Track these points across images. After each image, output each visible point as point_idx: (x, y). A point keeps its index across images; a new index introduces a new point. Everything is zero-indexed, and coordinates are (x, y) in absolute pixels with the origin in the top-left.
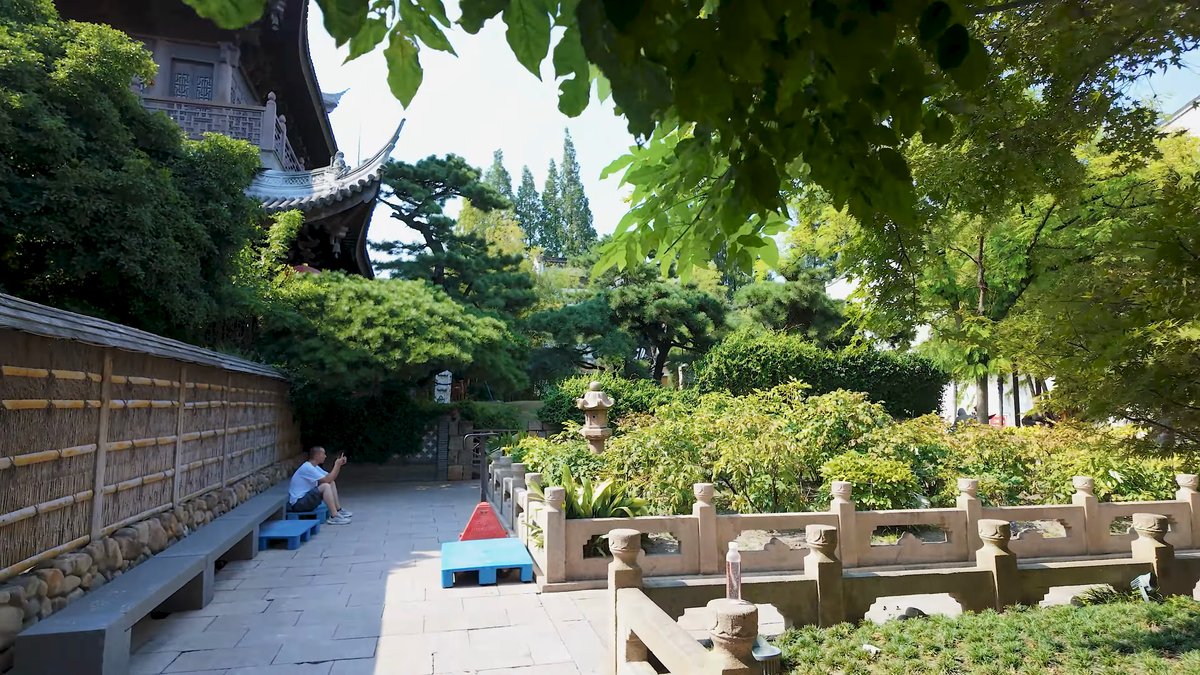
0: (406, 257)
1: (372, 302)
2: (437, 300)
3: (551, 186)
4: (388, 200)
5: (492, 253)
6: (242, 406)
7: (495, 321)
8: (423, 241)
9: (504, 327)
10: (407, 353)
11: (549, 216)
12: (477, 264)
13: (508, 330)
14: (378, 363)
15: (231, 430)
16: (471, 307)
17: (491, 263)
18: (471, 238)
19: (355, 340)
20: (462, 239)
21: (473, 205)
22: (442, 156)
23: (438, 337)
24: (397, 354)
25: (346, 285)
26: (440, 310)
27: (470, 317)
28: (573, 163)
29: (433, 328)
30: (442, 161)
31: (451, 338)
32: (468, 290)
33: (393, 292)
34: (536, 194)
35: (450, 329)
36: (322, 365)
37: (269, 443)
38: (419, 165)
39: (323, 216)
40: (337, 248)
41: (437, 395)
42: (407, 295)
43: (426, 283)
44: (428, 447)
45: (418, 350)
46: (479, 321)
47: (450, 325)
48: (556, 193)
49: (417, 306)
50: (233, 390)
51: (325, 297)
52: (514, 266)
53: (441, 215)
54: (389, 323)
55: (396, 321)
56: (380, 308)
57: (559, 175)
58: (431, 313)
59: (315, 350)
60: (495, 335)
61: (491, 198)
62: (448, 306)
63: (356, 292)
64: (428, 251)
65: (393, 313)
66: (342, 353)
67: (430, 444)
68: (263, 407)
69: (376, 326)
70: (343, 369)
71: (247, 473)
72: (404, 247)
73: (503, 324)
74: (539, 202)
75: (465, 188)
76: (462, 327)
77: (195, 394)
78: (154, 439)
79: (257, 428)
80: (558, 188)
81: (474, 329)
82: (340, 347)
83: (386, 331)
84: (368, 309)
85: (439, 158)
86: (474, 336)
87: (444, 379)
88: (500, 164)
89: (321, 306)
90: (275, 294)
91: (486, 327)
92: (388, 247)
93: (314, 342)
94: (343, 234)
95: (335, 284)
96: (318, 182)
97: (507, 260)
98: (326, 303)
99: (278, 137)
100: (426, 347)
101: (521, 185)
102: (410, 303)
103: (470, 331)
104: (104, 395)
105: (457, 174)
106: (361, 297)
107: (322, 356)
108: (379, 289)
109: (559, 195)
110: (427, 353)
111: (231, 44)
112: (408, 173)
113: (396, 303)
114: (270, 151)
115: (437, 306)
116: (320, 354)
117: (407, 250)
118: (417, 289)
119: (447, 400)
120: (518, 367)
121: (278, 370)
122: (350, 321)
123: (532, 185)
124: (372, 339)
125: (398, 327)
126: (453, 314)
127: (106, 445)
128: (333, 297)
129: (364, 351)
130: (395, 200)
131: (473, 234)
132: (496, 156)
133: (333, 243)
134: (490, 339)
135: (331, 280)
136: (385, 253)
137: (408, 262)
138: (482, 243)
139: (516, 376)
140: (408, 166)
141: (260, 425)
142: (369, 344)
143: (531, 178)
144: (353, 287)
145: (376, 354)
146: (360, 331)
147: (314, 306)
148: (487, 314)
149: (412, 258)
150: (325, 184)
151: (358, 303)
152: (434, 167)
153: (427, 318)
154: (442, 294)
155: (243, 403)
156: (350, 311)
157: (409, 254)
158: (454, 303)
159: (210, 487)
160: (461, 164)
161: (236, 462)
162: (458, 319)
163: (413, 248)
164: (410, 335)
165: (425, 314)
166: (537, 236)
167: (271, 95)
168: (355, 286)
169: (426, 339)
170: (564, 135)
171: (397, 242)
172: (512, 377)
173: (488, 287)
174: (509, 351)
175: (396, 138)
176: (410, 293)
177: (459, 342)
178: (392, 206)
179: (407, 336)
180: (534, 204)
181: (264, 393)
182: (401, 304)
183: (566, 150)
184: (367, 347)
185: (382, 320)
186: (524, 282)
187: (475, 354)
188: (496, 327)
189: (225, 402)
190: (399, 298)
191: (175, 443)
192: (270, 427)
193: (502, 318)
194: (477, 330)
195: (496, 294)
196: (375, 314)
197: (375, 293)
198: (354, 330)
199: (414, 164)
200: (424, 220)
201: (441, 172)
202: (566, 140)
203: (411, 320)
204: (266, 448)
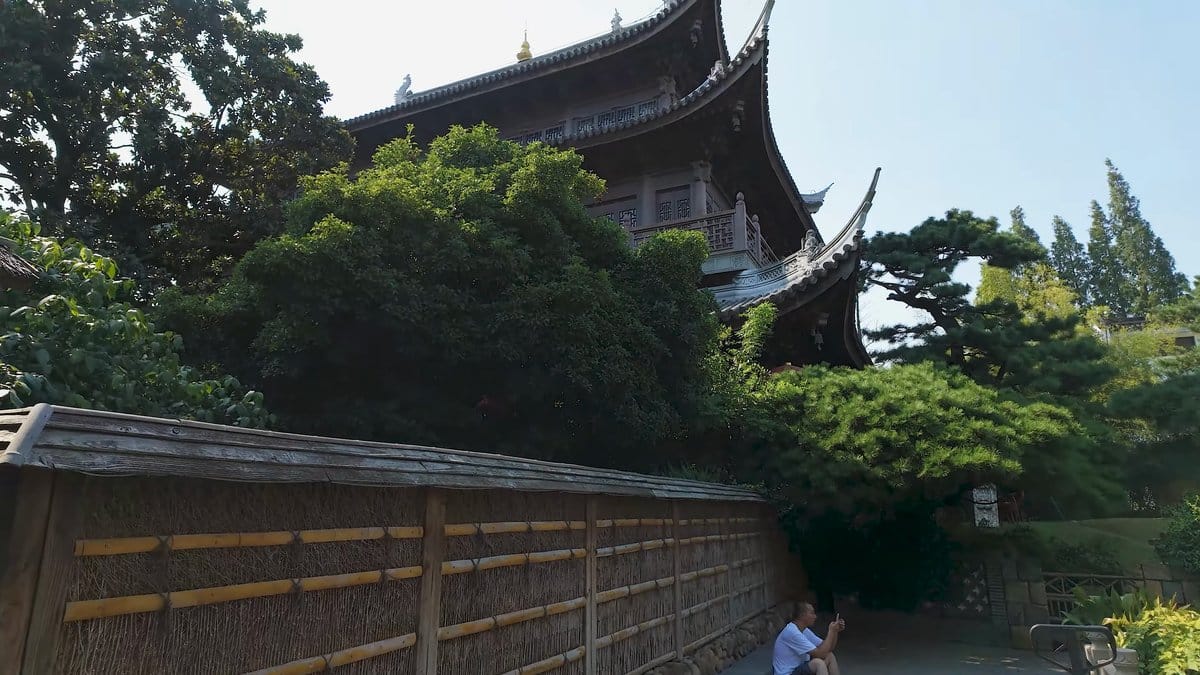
0: (911, 342)
1: (860, 398)
2: (953, 386)
3: (1099, 235)
4: (881, 279)
5: (1029, 318)
6: (701, 543)
7: (1051, 408)
8: (932, 320)
9: (1069, 416)
10: (918, 461)
11: (1104, 271)
12: (1010, 335)
13: (1076, 419)
14: (877, 479)
15: (686, 576)
16: (1007, 392)
17: (1030, 332)
18: (996, 305)
19: (844, 449)
20: (982, 309)
21: (990, 264)
22: (941, 216)
23: (962, 437)
24: (903, 466)
25: (828, 379)
26: (959, 400)
27: (1008, 404)
28: (1127, 198)
29: (951, 426)
30: (942, 221)
31: (981, 438)
32: (1001, 373)
33: (890, 382)
34: (1080, 247)
35: (979, 424)
36: (807, 483)
37: (755, 585)
38: (912, 232)
39: (799, 304)
40: (819, 339)
41: (979, 516)
42: (909, 383)
43: (935, 366)
44: (974, 594)
45: (933, 459)
46: (1024, 410)
47: (977, 419)
48: (1109, 239)
49: (924, 397)
50: (683, 522)
51: (804, 397)
52: (1066, 333)
53: (949, 283)
54: (887, 423)
55: (895, 419)
56: (873, 403)
57: (1108, 218)
58: (946, 404)
59: (797, 463)
60: (1054, 428)
61: (1015, 248)
62: (969, 393)
63: (840, 386)
64: (940, 331)
65: (890, 409)
66: (830, 466)
67: (977, 591)
68: (737, 540)
69: (870, 428)
70: (833, 488)
71: (722, 631)
72: (909, 330)
73: (1064, 411)
74: (1085, 254)
75: (976, 244)
76: (998, 421)
77: (612, 536)
78: (541, 608)
79: (733, 569)
80: (1110, 233)
81: (1018, 423)
82: (827, 458)
83: (884, 434)
84: (857, 406)
85: (938, 218)
86: (1019, 432)
87: (985, 495)
88: (1021, 223)
89: (801, 407)
90: (747, 399)
91: (1037, 418)
92: (888, 334)
93: (793, 453)
94: (823, 322)
95: (816, 380)
96: (791, 270)
97: (1055, 325)
98: (805, 404)
99: (751, 237)
100: (945, 454)
101: (1055, 240)
102: (914, 392)
103: (1012, 426)
104: (428, 557)
105: (962, 230)
106: (847, 392)
107: (806, 470)
108: (870, 380)
109: (1114, 242)
110: (946, 462)
111: (702, 162)
112: (901, 243)
113: (893, 395)
114: (744, 251)
115: (953, 395)
116: (804, 469)
117: (912, 334)
118: (923, 374)
119: (995, 522)
120: (1104, 476)
121: (756, 491)
122: (836, 424)
123: (1071, 238)
124: (865, 446)
125: (898, 428)
126: (980, 403)
127: (434, 631)
128: (814, 396)
129: (856, 463)
130: (888, 278)
131: (998, 300)
132: (1014, 216)
133: (814, 334)
134: (1047, 435)
135: (810, 376)
136: (887, 341)
137: (915, 347)
138: (1012, 310)
139: (1103, 490)
140: (899, 236)
141: (736, 564)
142: (862, 453)
143: (1068, 229)
144: (837, 381)
145: (873, 466)
146: (849, 436)
147: (792, 409)
148: (1034, 401)
149: (920, 342)
150: (800, 268)
151: (843, 400)
152: (933, 229)
153: (940, 413)
154: (960, 378)
155: (703, 538)
156: (835, 411)
157: (915, 337)
158: (980, 388)
159: (655, 661)
160: (967, 217)
161: (700, 620)
162: (990, 409)
163: (919, 331)
164: (919, 438)
165: (936, 406)
166: (1091, 298)
167: (740, 195)
168: (839, 379)
169: (942, 442)
170: (1107, 169)
171: (898, 326)
172: (1097, 493)
173: (1029, 364)
174: (1082, 451)
175: (871, 194)
176: (913, 381)
177: (997, 443)
178: (887, 286)
179: (914, 439)
180: (1078, 259)
181: (736, 522)
182: (901, 396)
183: (1112, 185)
184: (859, 458)
185: (876, 419)
186: (1089, 349)
187: (1024, 460)
188: (1053, 416)
189: (670, 541)
190: (899, 388)
191: (583, 608)
192: (753, 564)
193: (1060, 403)
194: (1023, 423)
195: (1045, 371)
196: (866, 412)
197: (865, 384)
198: (840, 436)
199: (907, 231)
200: (929, 296)
201: (943, 234)
202: (1110, 174)
203: (917, 416)
204: (749, 593)
